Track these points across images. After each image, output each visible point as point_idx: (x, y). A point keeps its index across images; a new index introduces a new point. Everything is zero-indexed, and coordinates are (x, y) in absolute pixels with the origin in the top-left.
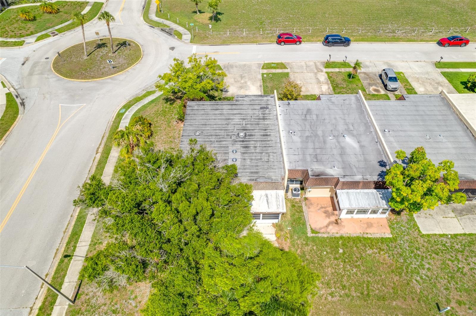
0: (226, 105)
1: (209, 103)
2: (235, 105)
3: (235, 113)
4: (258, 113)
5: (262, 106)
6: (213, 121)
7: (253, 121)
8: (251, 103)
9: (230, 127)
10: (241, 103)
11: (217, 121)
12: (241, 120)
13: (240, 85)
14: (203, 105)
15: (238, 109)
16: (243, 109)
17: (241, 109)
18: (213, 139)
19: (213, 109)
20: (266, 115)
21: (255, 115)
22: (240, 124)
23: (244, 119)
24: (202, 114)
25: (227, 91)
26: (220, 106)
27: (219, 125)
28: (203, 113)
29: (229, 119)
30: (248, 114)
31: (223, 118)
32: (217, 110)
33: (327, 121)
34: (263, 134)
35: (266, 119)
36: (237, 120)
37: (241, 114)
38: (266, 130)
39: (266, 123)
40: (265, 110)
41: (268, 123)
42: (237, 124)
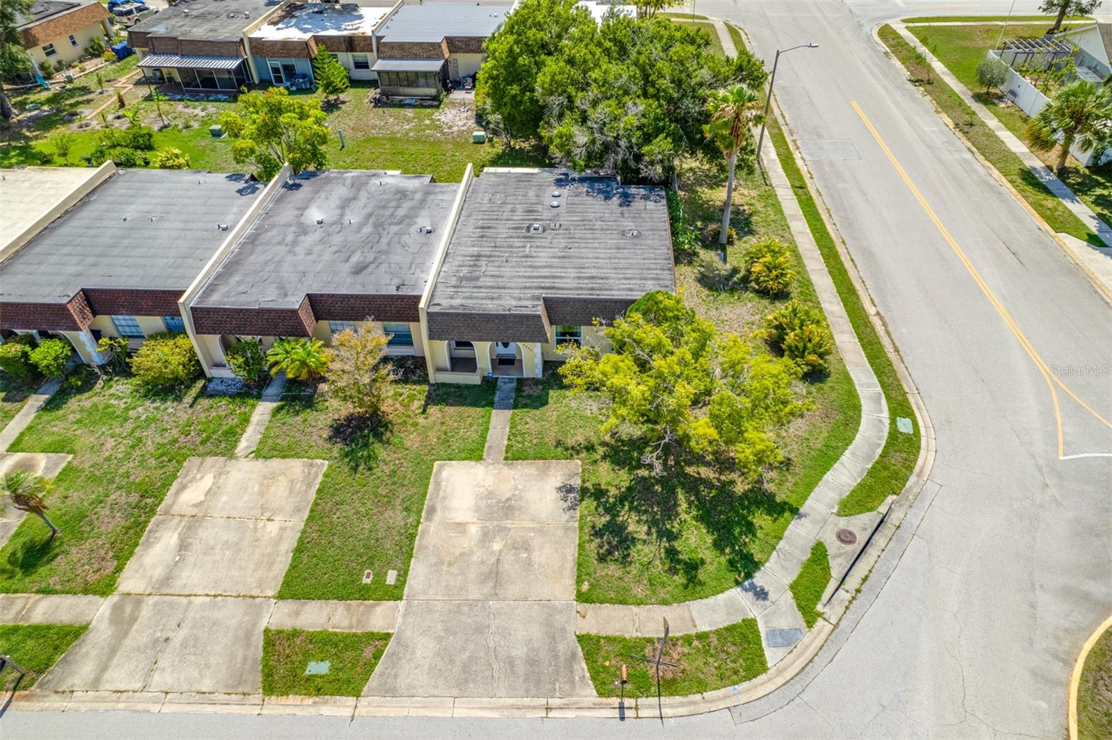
0: (567, 289)
1: (613, 292)
2: (543, 288)
3: (546, 270)
4: (489, 269)
5: (472, 284)
6: (602, 255)
7: (505, 252)
8: (500, 291)
9: (563, 242)
10: (526, 291)
11: (591, 255)
12: (534, 254)
13: (508, 523)
14: (631, 290)
15: (537, 277)
16: (525, 277)
17: (529, 277)
18: (598, 224)
19: (602, 278)
20: (471, 263)
21: (496, 264)
22: (537, 247)
23: (527, 257)
24: (630, 268)
25: (566, 490)
26: (583, 286)
27: (587, 248)
28: (628, 271)
29: (563, 257)
30: (513, 267)
31: (576, 260)
32: (592, 278)
33: (334, 249)
34: (491, 230)
35: (472, 256)
36: (542, 254)
37: (530, 267)
38: (482, 237)
39: (476, 249)
40: (469, 275)
41: (472, 249)
42: (545, 247)
